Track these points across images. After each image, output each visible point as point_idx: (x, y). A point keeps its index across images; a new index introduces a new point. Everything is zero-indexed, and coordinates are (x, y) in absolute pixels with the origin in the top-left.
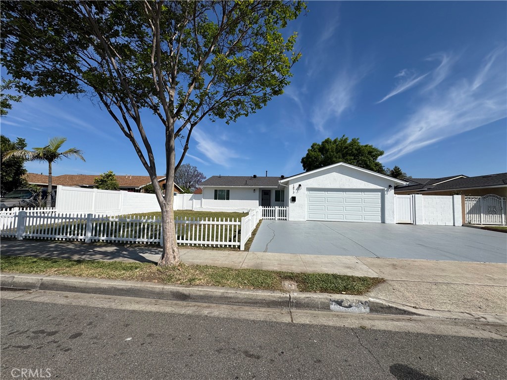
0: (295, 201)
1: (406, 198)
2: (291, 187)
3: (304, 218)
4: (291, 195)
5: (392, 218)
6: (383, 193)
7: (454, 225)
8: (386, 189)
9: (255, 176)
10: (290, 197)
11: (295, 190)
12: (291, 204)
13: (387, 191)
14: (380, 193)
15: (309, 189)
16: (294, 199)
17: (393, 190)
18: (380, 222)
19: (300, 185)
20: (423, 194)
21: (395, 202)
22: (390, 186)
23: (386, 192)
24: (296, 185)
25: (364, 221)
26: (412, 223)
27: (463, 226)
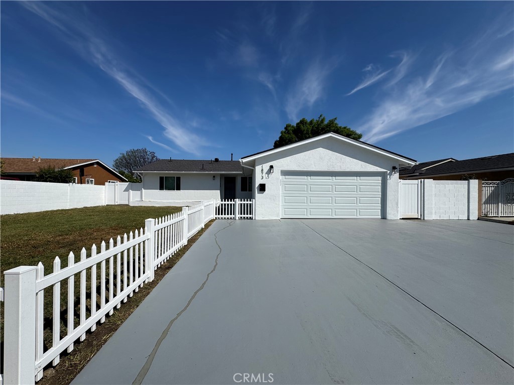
0: (265, 191)
1: (412, 185)
2: (258, 169)
3: (278, 215)
4: (258, 181)
5: (396, 212)
6: (384, 176)
7: (468, 219)
8: (388, 172)
9: (217, 160)
10: (257, 185)
11: (264, 174)
12: (258, 196)
13: (390, 174)
14: (380, 178)
15: (285, 173)
16: (262, 188)
17: (398, 173)
18: (380, 217)
19: (272, 167)
20: (435, 179)
21: (399, 190)
22: (394, 168)
23: (388, 176)
24: (266, 167)
25: (359, 217)
26: (419, 217)
27: (478, 219)
